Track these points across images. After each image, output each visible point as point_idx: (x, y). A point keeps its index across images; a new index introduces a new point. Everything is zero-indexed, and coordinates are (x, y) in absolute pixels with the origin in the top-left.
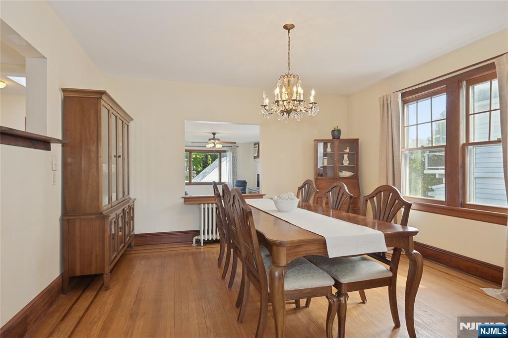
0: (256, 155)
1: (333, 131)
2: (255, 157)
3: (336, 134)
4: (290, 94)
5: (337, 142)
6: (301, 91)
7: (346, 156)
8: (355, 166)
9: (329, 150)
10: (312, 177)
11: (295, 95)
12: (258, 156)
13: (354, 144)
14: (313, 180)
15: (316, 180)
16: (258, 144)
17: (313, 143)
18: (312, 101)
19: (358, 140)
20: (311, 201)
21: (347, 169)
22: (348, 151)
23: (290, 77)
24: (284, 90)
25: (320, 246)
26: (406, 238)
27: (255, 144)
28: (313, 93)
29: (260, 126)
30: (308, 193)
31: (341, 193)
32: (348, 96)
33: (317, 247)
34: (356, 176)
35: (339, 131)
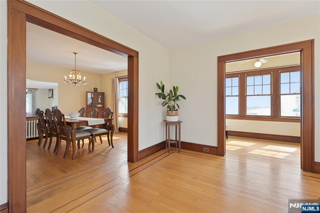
2: (49, 98)
3: (95, 90)
4: (76, 77)
5: (96, 93)
6: (80, 77)
7: (100, 99)
8: (103, 102)
9: (93, 96)
10: (85, 107)
11: (78, 78)
12: (52, 97)
15: (87, 108)
16: (53, 90)
17: (85, 93)
18: (84, 81)
19: (104, 93)
20: (84, 115)
21: (100, 104)
22: (100, 97)
23: (76, 71)
24: (73, 75)
25: (86, 123)
26: (110, 120)
27: (49, 90)
28: (85, 78)
29: (59, 83)
30: (83, 112)
31: (95, 111)
32: (101, 75)
33: (85, 123)
34: (104, 107)
35: (97, 89)
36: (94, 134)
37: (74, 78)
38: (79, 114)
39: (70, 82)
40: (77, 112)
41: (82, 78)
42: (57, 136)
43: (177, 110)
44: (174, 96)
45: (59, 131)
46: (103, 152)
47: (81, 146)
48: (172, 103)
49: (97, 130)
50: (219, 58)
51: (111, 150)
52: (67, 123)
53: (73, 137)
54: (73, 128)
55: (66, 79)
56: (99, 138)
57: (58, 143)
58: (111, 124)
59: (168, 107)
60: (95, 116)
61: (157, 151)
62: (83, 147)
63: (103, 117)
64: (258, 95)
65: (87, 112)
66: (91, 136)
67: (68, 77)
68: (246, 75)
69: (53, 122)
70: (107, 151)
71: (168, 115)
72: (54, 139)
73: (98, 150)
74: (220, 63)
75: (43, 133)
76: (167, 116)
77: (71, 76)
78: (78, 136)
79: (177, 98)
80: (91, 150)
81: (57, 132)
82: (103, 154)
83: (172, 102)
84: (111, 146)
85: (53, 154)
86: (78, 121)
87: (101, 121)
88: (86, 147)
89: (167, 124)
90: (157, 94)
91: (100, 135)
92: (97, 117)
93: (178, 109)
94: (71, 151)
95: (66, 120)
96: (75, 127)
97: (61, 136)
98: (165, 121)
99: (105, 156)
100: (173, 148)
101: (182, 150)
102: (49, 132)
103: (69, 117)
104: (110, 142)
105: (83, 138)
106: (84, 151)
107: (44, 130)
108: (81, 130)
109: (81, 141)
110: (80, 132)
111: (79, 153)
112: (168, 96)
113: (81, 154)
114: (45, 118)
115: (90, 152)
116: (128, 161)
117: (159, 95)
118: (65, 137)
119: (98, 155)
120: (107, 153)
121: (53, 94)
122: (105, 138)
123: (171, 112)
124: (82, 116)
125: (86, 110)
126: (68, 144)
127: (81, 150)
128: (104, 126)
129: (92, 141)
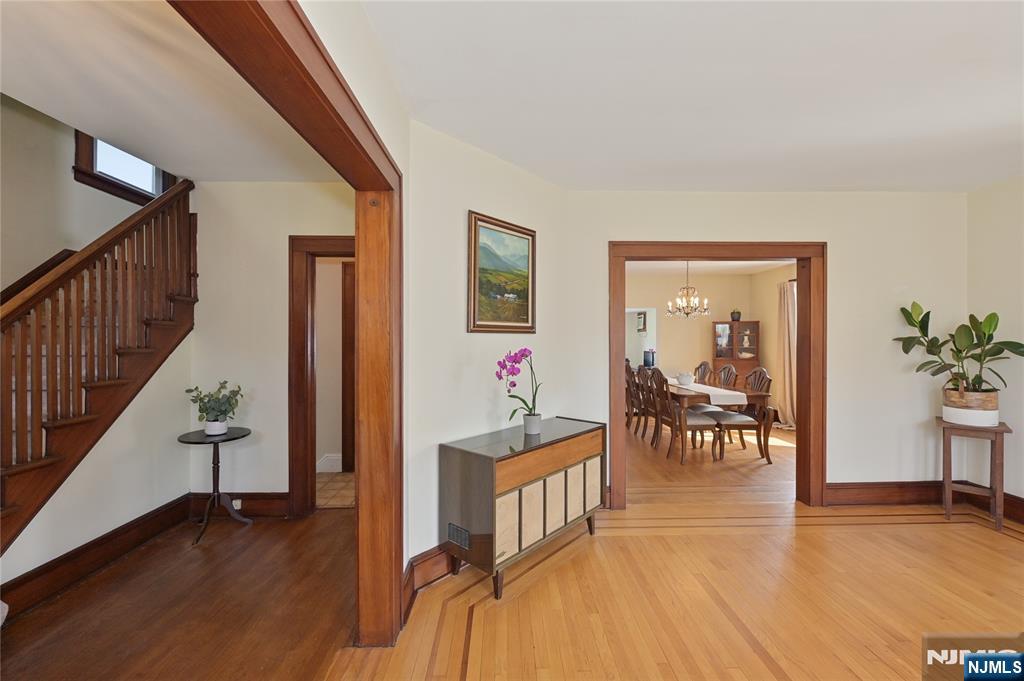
0: (641, 327)
1: (732, 314)
2: (639, 330)
3: (736, 317)
4: (688, 302)
5: (737, 323)
6: (697, 300)
7: (746, 338)
8: (756, 348)
10: (709, 357)
11: (692, 303)
12: (644, 329)
13: (755, 326)
14: (711, 361)
15: (714, 361)
16: (645, 314)
17: (711, 325)
18: (705, 307)
19: (758, 322)
20: (706, 380)
21: (747, 350)
22: (748, 332)
23: (688, 290)
24: (684, 300)
25: (707, 398)
26: (764, 398)
27: (639, 314)
28: (706, 301)
29: (658, 310)
30: (703, 374)
32: (751, 275)
33: (705, 400)
34: (758, 359)
35: (739, 313)
36: (723, 423)
37: (685, 305)
38: (695, 377)
39: (678, 313)
40: (691, 373)
41: (701, 302)
42: (656, 416)
43: (994, 390)
44: (979, 346)
45: (658, 408)
46: (743, 466)
47: (698, 445)
48: (970, 367)
49: (730, 415)
51: (764, 468)
52: (672, 394)
53: (683, 422)
54: (682, 406)
55: (670, 309)
56: (738, 436)
57: (657, 429)
59: (957, 378)
60: (730, 384)
62: (701, 446)
63: (745, 389)
65: (715, 373)
66: (716, 426)
67: (675, 303)
69: (650, 390)
70: (752, 467)
71: (949, 403)
72: (652, 421)
73: (733, 460)
75: (633, 406)
76: (944, 407)
77: (678, 301)
78: (691, 422)
79: (995, 352)
80: (718, 457)
81: (656, 410)
82: (743, 470)
83: (971, 363)
84: (765, 460)
85: (650, 448)
86: (693, 393)
87: (740, 398)
88: (707, 448)
89: (949, 430)
90: (897, 341)
91: (741, 427)
92: (733, 389)
93: (998, 386)
94: (678, 449)
95: (671, 390)
96: (686, 405)
97: (663, 417)
98: (939, 419)
99: (745, 476)
101: (1007, 523)
102: (643, 407)
103: (676, 383)
104: (764, 450)
105: (702, 429)
106: (703, 455)
107: (636, 402)
108: (699, 412)
109: (698, 434)
110: (696, 415)
111: (694, 456)
112: (951, 345)
113: (699, 459)
114: (637, 381)
115: (715, 460)
116: (798, 498)
117: (908, 344)
118: (670, 420)
119: (732, 469)
120: (753, 470)
121: (645, 324)
122: (751, 438)
123: (962, 397)
124: (701, 381)
125: (711, 366)
126: (674, 436)
127: (698, 451)
128: (748, 410)
129: (720, 439)
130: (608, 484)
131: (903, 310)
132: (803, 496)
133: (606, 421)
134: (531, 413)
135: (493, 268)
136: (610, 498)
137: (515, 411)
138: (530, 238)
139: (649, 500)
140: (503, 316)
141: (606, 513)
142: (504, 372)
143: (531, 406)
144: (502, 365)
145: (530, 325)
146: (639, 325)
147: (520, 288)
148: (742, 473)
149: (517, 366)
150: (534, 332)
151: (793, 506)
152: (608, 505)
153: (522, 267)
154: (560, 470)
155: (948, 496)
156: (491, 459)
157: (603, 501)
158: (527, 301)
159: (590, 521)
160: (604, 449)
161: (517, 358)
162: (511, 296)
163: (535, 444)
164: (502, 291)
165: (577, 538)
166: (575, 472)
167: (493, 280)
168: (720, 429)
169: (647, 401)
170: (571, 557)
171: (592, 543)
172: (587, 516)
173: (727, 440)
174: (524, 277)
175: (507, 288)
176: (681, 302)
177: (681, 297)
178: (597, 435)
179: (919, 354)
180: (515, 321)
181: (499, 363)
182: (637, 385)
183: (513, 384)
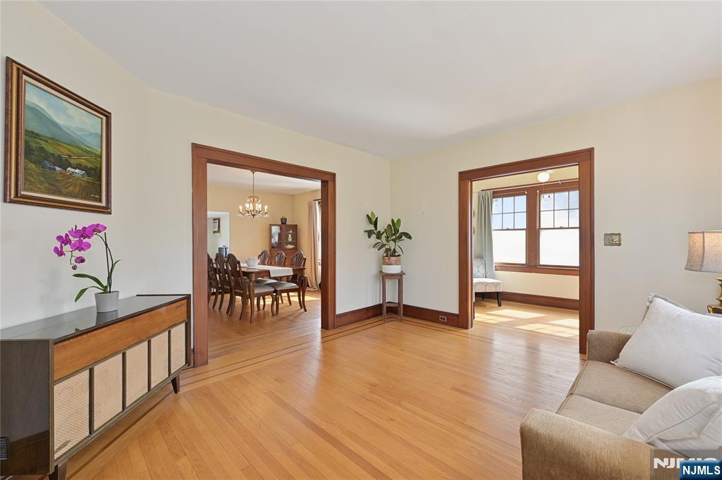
0: (217, 230)
1: (282, 219)
2: (214, 232)
3: (284, 221)
4: (254, 207)
5: (284, 226)
6: (260, 206)
7: (290, 235)
8: (296, 241)
9: (279, 231)
10: (267, 249)
12: (219, 231)
13: (295, 228)
14: (268, 251)
15: (270, 250)
16: (219, 220)
17: (268, 226)
18: (266, 211)
19: (297, 225)
20: (266, 262)
21: (290, 243)
22: (291, 232)
23: (254, 198)
24: (251, 205)
25: (268, 273)
26: (302, 270)
27: (214, 220)
28: (266, 207)
29: (230, 213)
30: (264, 258)
31: (281, 257)
32: (293, 196)
33: (266, 274)
34: (296, 248)
35: (285, 219)
36: (278, 289)
37: (252, 208)
38: (259, 261)
39: (247, 214)
40: (256, 258)
41: (263, 207)
42: (230, 291)
43: (399, 255)
44: (394, 234)
45: (233, 284)
46: (291, 315)
47: (261, 308)
48: (392, 245)
49: (283, 284)
50: (461, 174)
51: (303, 314)
52: (243, 272)
53: (251, 292)
54: (251, 281)
55: (241, 211)
57: (232, 301)
58: (302, 275)
59: (387, 250)
60: (282, 263)
61: (368, 318)
62: (264, 309)
63: (291, 265)
64: (561, 228)
65: (271, 258)
66: (275, 292)
67: (244, 207)
68: (538, 192)
69: (226, 272)
70: (296, 315)
71: (385, 263)
72: (227, 297)
73: (284, 313)
74: (462, 182)
75: (211, 287)
76: (383, 266)
77: (247, 205)
78: (257, 291)
79: (400, 237)
80: (275, 313)
81: (230, 286)
82: (291, 318)
83: (392, 243)
84: (303, 310)
85: (225, 316)
86: (258, 270)
87: (289, 271)
88: (268, 309)
89: (384, 277)
90: (366, 231)
91: (288, 291)
92: (284, 266)
93: (401, 253)
94: (248, 313)
95: (243, 269)
96: (253, 279)
97: (237, 291)
98: (381, 272)
99: (293, 321)
100: (393, 315)
101: (404, 318)
102: (220, 286)
103: (245, 265)
104: (302, 304)
105: (264, 295)
106: (265, 314)
107: (214, 283)
108: (262, 284)
109: (261, 299)
110: (260, 286)
111: (258, 315)
112: (385, 234)
113: (262, 316)
114: (215, 266)
115: (273, 315)
116: (322, 328)
117: (370, 233)
118: (242, 292)
119: (284, 318)
120: (296, 317)
121: (219, 227)
122: (295, 298)
123: (389, 259)
124: (263, 263)
125: (269, 253)
126: (244, 303)
127: (261, 312)
128: (293, 279)
129: (276, 300)
130: (192, 348)
131: (368, 216)
132: (325, 326)
133: (191, 292)
134: (106, 290)
135: (49, 135)
136: (193, 358)
137: (83, 291)
138: (104, 118)
139: (228, 353)
140: (64, 191)
141: (191, 372)
142: (67, 248)
143: (105, 284)
144: (64, 240)
145: (104, 204)
146: (214, 228)
147: (89, 165)
148: (291, 319)
149: (86, 240)
150: (111, 214)
151: (320, 332)
152: (192, 365)
153: (94, 144)
154: (141, 342)
155: (385, 310)
156: (47, 342)
157: (187, 361)
158: (101, 181)
159: (175, 383)
160: (189, 317)
161: (85, 233)
162: (77, 171)
163: (109, 319)
164: (64, 164)
165: (162, 400)
166: (159, 341)
167: (50, 149)
168: (276, 294)
169: (223, 281)
170: (156, 419)
171: (176, 400)
172: (172, 378)
173: (280, 302)
174: (96, 155)
175: (72, 161)
176: (249, 206)
177: (249, 203)
178: (182, 305)
179: (374, 239)
180: (82, 198)
181: (59, 238)
182: (215, 269)
183: (82, 260)
